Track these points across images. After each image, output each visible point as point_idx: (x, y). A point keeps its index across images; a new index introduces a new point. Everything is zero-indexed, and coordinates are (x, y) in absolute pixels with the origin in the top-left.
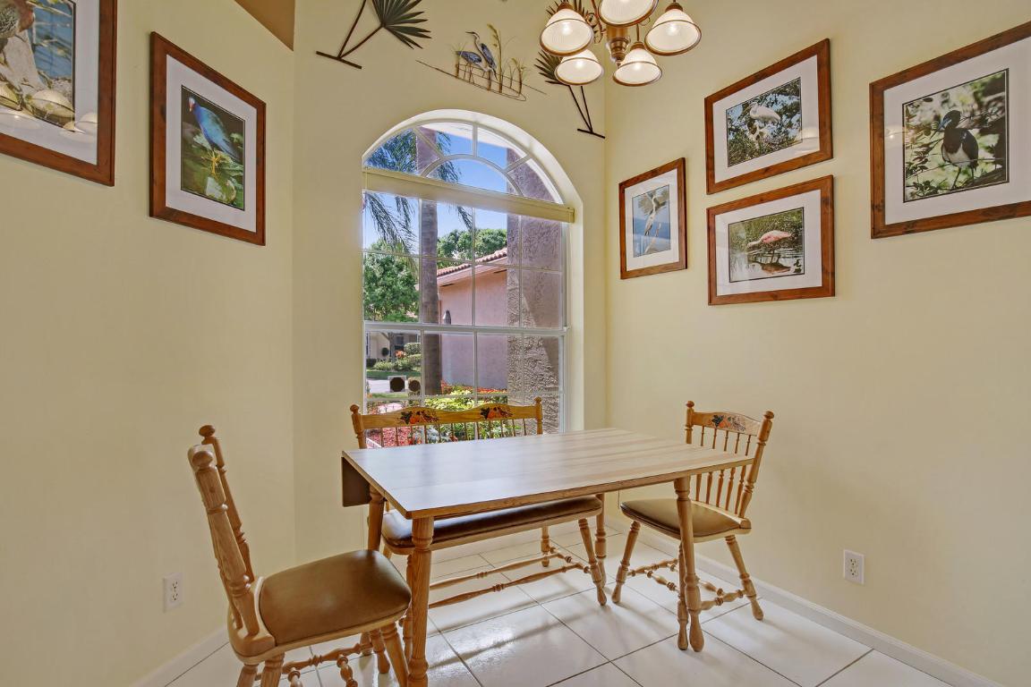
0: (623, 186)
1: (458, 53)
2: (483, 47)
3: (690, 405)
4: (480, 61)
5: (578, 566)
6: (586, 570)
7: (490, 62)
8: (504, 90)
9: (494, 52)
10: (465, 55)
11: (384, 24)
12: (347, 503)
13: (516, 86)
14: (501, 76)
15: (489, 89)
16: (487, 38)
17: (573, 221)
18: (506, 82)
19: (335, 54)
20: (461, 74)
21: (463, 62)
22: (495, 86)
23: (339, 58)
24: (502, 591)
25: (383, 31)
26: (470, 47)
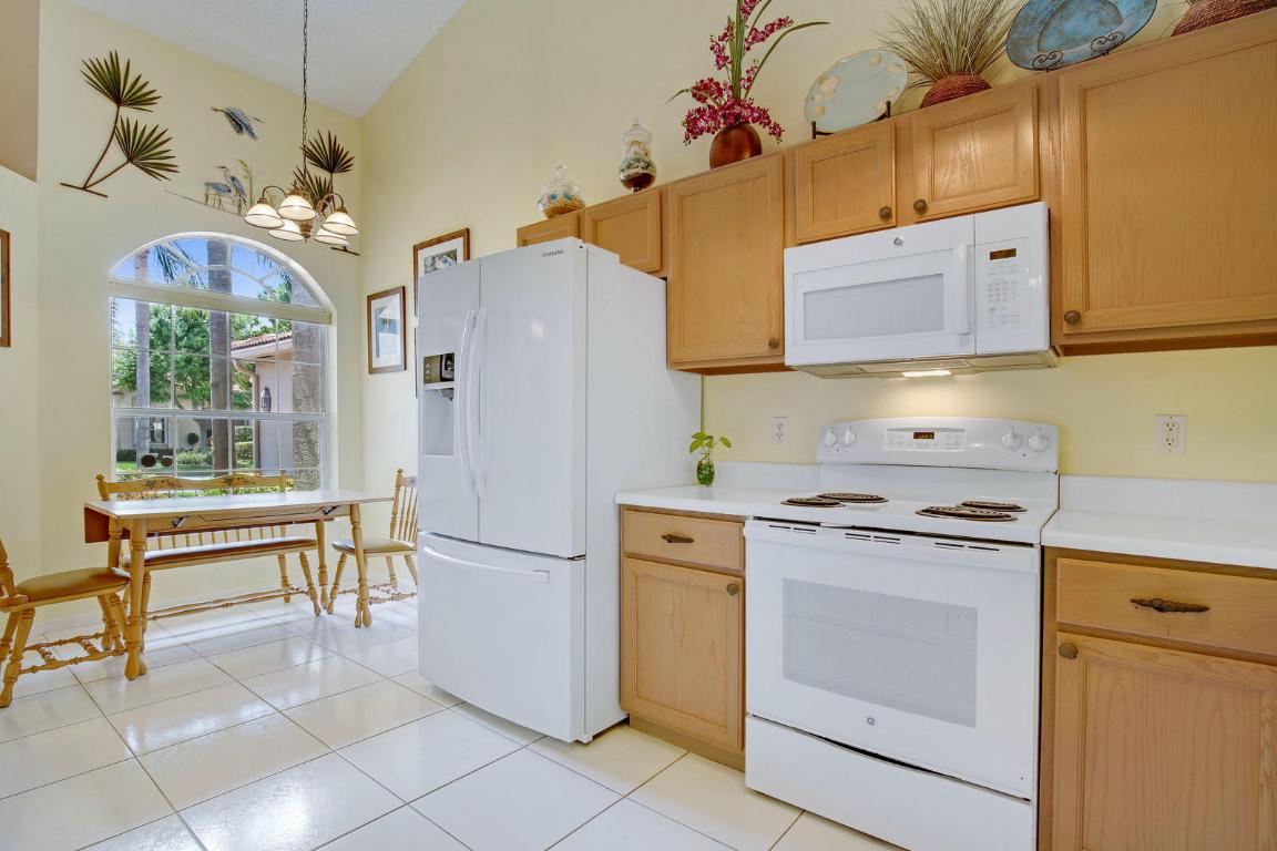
0: (370, 298)
1: (207, 184)
2: (233, 179)
3: (400, 472)
4: (230, 191)
5: (302, 592)
6: (307, 593)
7: (240, 191)
10: (215, 186)
11: (130, 160)
12: (89, 540)
17: (330, 323)
19: (80, 185)
20: (210, 202)
21: (212, 191)
23: (84, 188)
24: (230, 608)
25: (130, 166)
26: (220, 179)
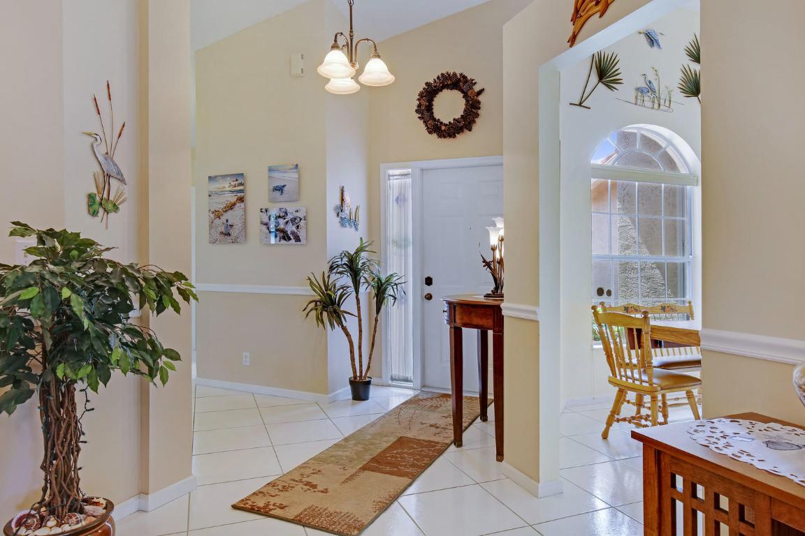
2: (650, 82)
7: (654, 92)
8: (662, 107)
9: (655, 84)
11: (600, 80)
13: (667, 104)
14: (660, 98)
15: (653, 108)
16: (651, 77)
17: (697, 185)
18: (662, 102)
19: (577, 102)
21: (639, 94)
22: (656, 106)
23: (580, 105)
25: (600, 83)
